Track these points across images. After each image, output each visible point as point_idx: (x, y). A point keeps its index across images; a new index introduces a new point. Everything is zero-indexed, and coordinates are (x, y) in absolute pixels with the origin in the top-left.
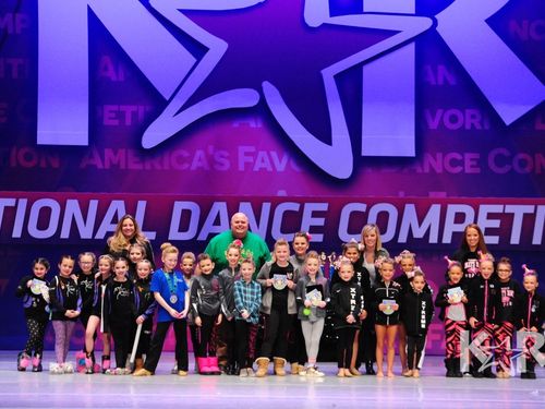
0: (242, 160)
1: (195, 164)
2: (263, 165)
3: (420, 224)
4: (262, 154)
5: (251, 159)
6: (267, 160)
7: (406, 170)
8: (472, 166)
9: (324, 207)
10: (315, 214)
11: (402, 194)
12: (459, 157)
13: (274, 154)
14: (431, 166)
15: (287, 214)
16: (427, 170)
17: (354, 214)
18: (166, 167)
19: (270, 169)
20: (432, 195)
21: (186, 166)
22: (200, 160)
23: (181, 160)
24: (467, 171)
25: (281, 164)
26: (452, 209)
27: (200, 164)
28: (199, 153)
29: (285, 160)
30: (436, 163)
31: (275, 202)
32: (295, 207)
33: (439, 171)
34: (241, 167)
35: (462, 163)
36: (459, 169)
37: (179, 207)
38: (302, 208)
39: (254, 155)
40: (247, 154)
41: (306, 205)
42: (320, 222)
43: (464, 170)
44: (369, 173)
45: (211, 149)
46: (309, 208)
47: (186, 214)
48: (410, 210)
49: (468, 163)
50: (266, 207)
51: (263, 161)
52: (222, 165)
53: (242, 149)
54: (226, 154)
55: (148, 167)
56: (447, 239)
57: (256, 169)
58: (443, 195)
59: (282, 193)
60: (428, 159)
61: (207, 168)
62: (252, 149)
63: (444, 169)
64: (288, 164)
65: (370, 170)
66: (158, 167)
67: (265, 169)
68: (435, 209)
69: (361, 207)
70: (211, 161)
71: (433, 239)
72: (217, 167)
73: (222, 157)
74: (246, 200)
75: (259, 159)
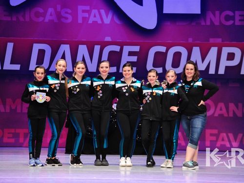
0: (80, 15)
1: (48, 18)
2: (95, 19)
3: (203, 60)
4: (95, 11)
5: (86, 15)
6: (98, 15)
7: (193, 24)
8: (240, 20)
9: (136, 49)
10: (131, 54)
11: (190, 40)
12: (231, 14)
13: (103, 12)
14: (211, 20)
15: (111, 53)
16: (208, 23)
17: (157, 54)
18: (27, 19)
19: (100, 22)
20: (212, 40)
21: (41, 19)
22: (51, 15)
23: (38, 15)
24: (236, 24)
25: (108, 18)
26: (226, 50)
27: (51, 18)
28: (51, 10)
29: (110, 16)
30: (215, 18)
31: (103, 45)
32: (117, 48)
33: (217, 23)
34: (80, 21)
35: (233, 18)
36: (231, 22)
37: (36, 47)
38: (122, 49)
39: (89, 12)
40: (84, 11)
41: (125, 47)
42: (134, 59)
43: (234, 23)
44: (168, 26)
45: (59, 7)
46: (127, 49)
47: (42, 53)
48: (196, 51)
49: (237, 18)
50: (97, 48)
51: (95, 16)
52: (66, 18)
53: (81, 8)
54: (69, 11)
55: (14, 19)
56: (221, 71)
57: (90, 22)
58: (219, 40)
59: (108, 39)
60: (210, 15)
61: (56, 21)
62: (87, 8)
63: (220, 22)
64: (112, 19)
65: (169, 24)
66: (22, 19)
67: (96, 22)
68: (214, 51)
69: (162, 49)
70: (59, 16)
71: (212, 71)
72: (63, 20)
73: (66, 13)
74: (83, 43)
75: (92, 15)
